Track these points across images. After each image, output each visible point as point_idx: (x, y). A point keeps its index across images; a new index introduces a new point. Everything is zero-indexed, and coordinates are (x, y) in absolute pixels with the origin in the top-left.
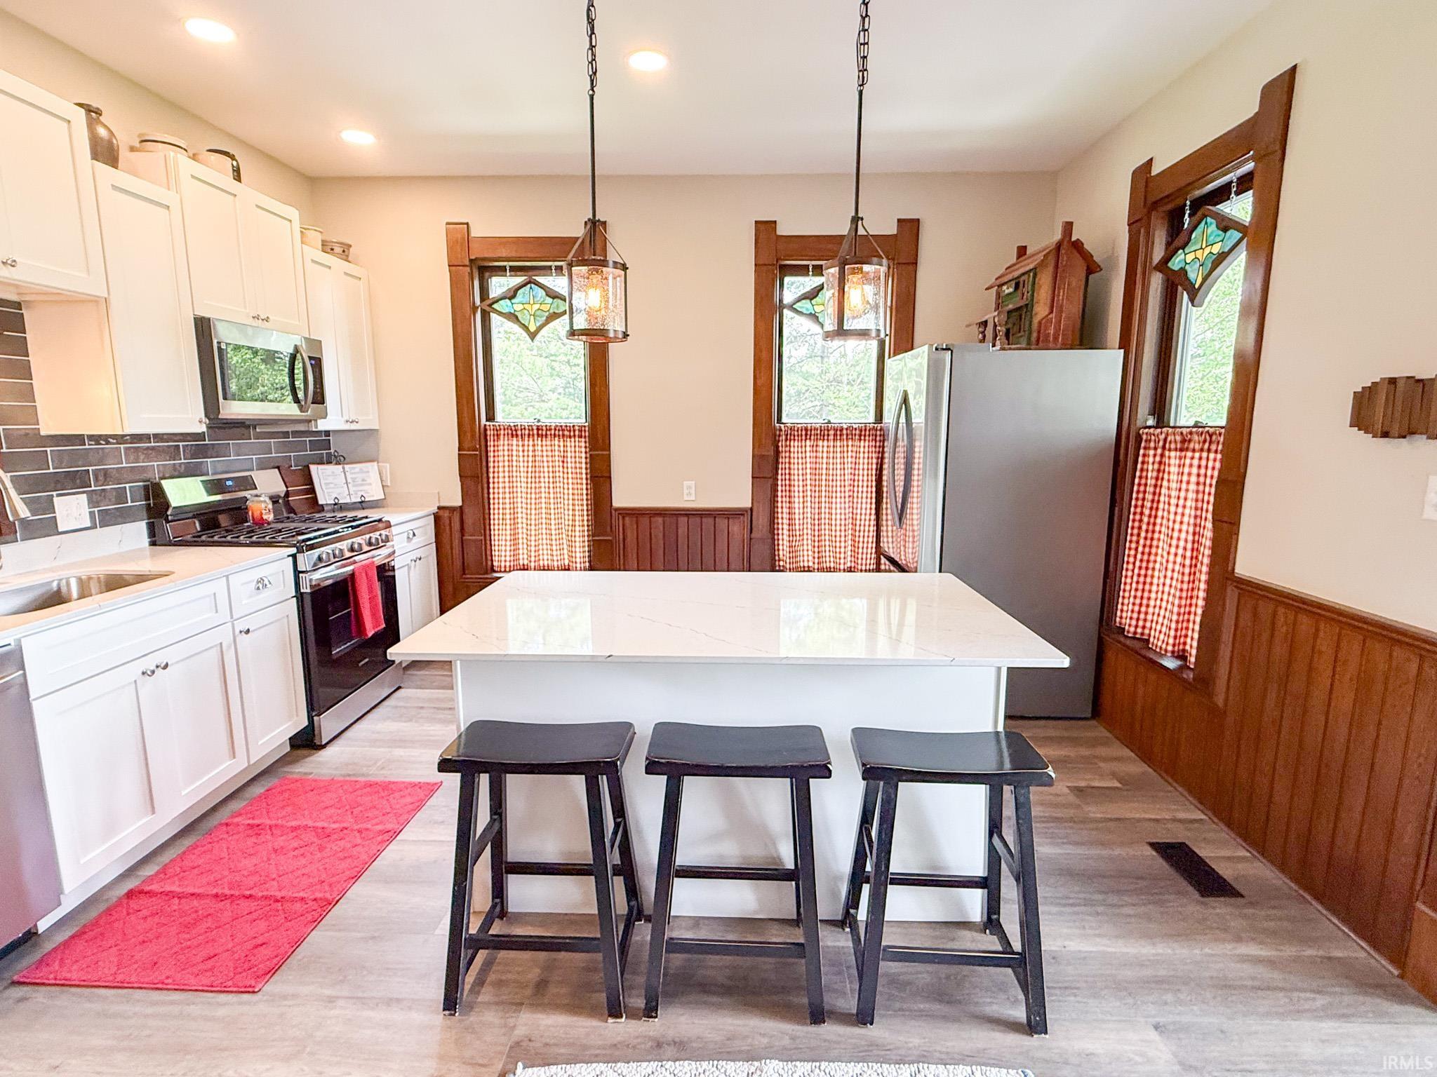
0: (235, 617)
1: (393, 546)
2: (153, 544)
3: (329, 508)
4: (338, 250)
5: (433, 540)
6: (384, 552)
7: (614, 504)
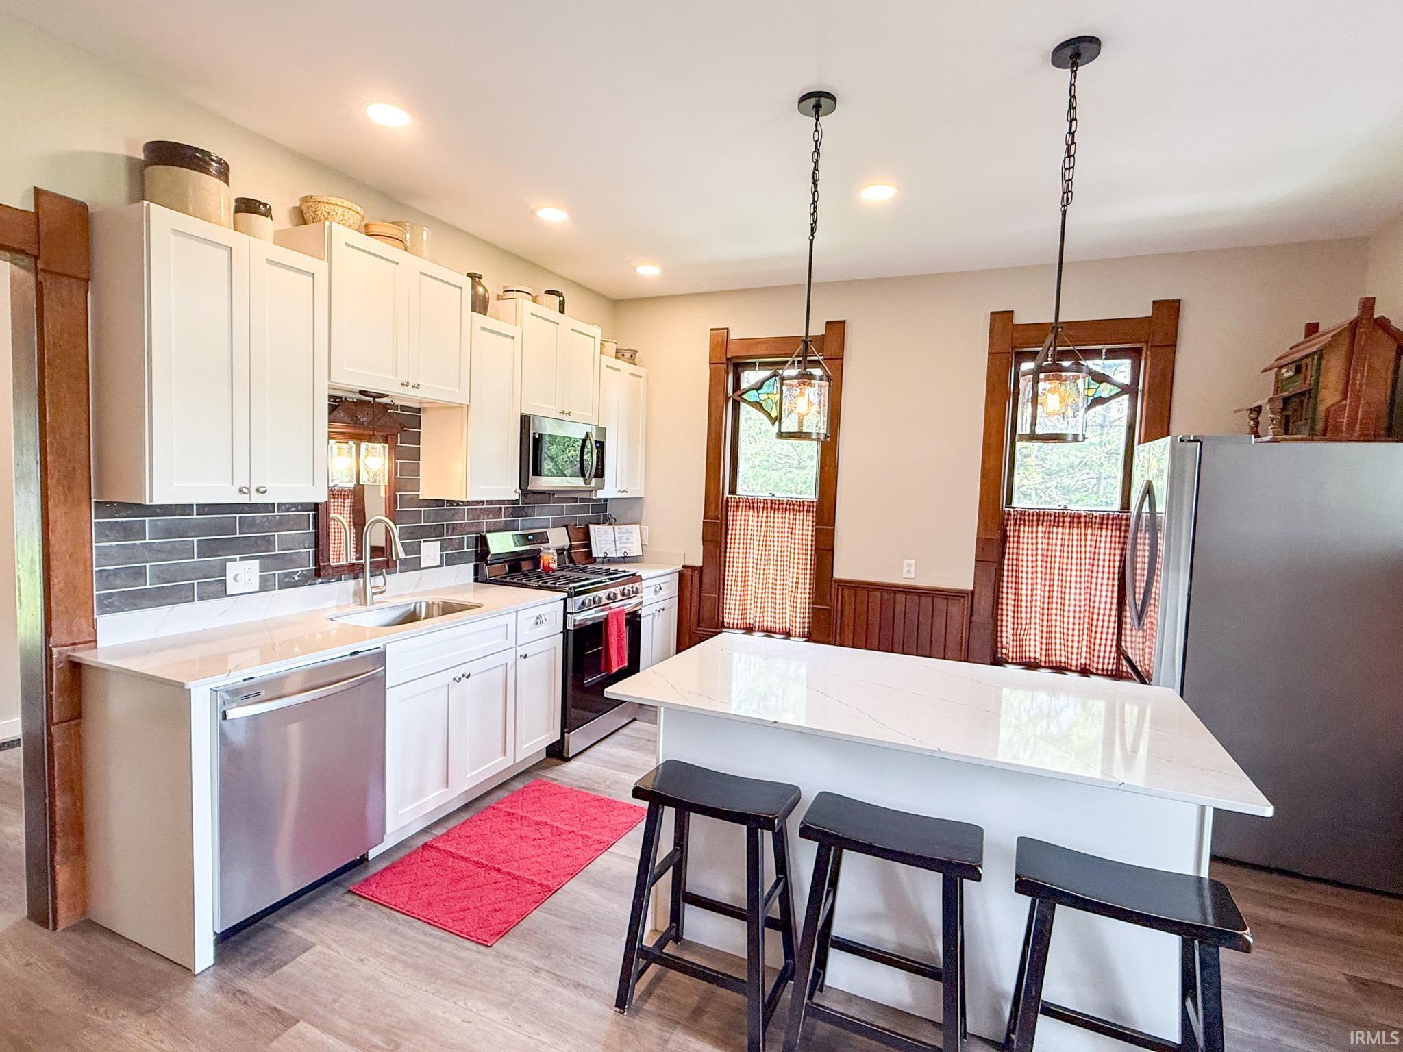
0: (518, 644)
1: (642, 597)
2: (476, 580)
3: (601, 560)
4: (627, 355)
5: (676, 594)
6: (634, 601)
7: (834, 576)
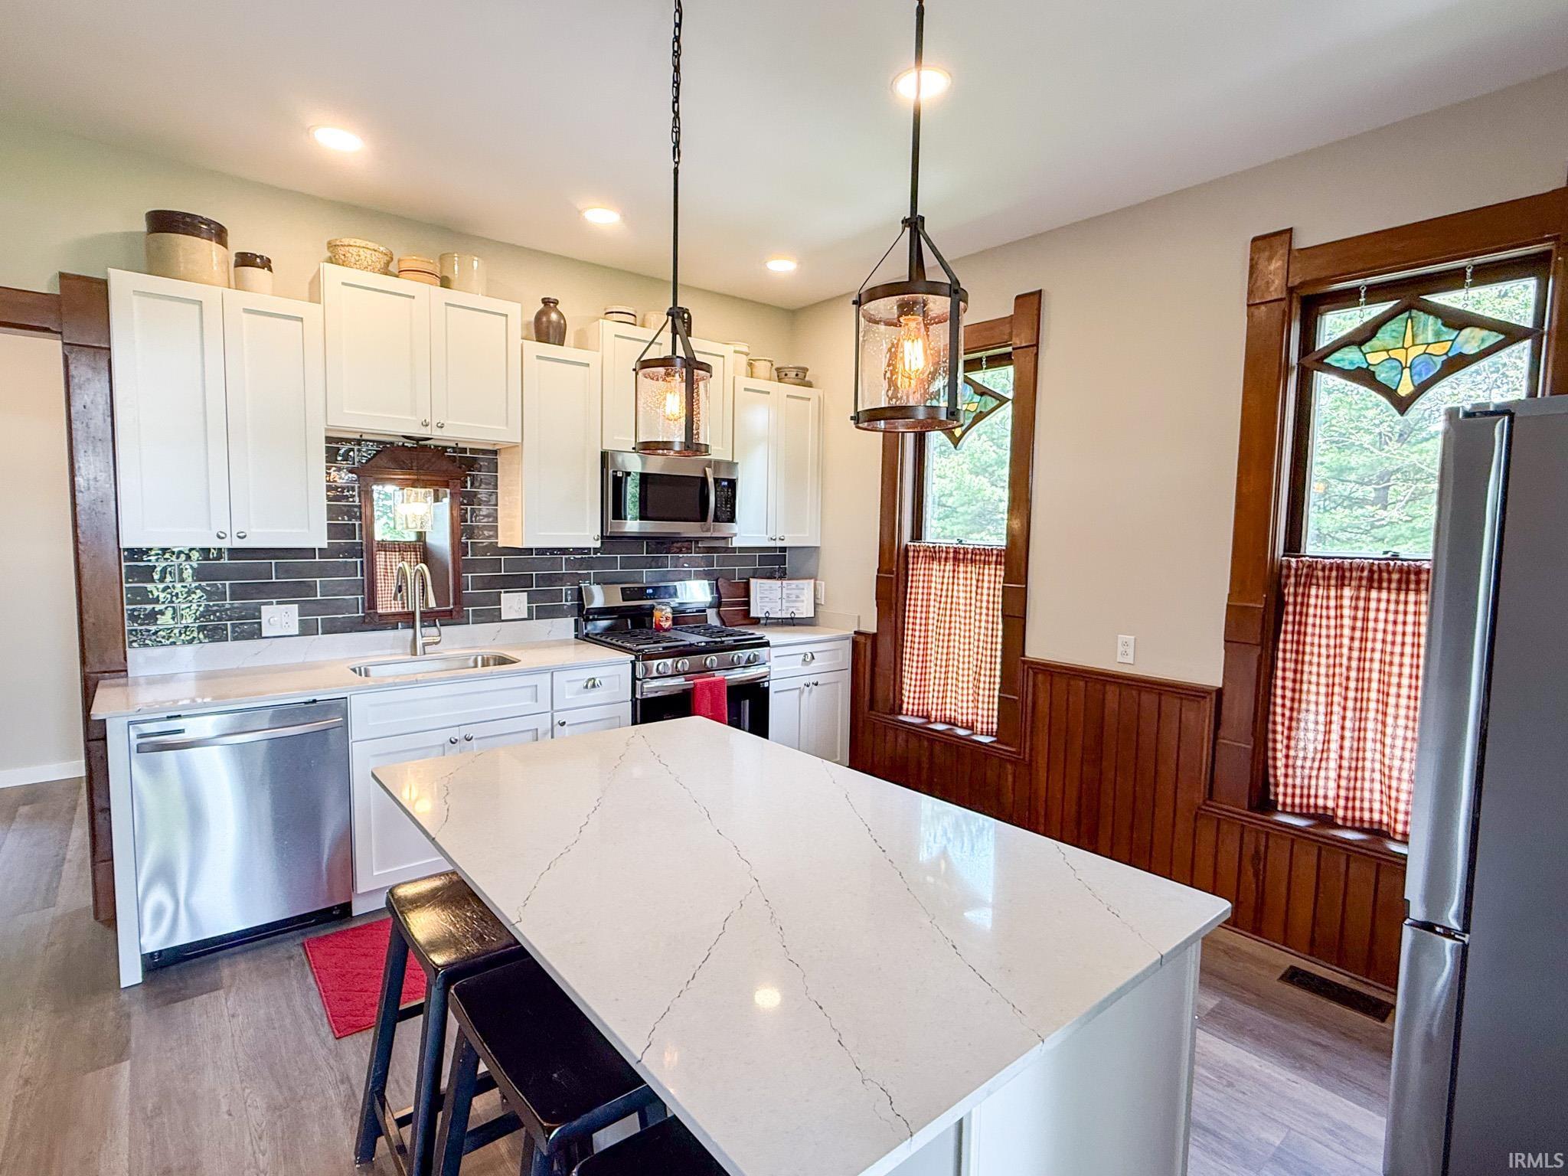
0: (555, 709)
1: (770, 667)
2: (576, 637)
3: (760, 620)
4: (792, 375)
5: (848, 665)
7: (1027, 654)
